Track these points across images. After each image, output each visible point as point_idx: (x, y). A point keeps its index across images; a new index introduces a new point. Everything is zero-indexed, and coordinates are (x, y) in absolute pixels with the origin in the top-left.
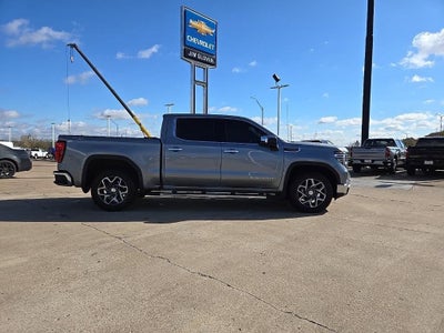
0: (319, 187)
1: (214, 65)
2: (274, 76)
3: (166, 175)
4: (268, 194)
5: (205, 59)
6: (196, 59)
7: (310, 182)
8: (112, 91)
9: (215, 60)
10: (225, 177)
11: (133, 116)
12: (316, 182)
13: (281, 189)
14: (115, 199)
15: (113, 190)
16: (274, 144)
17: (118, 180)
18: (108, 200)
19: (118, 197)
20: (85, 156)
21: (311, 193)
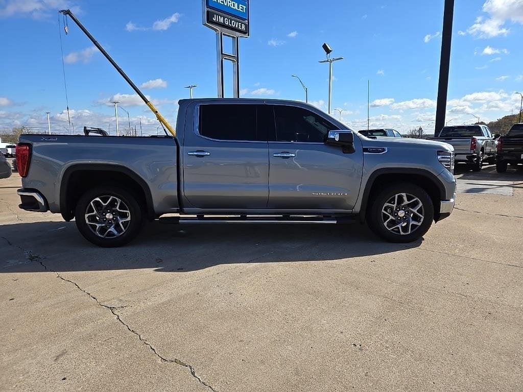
0: (414, 205)
1: (246, 32)
2: (325, 47)
3: (187, 192)
4: (337, 216)
5: (234, 24)
6: (223, 25)
7: (400, 198)
8: (119, 70)
9: (247, 27)
10: (275, 194)
11: (146, 101)
12: (409, 198)
13: (357, 209)
14: (112, 229)
15: (109, 216)
16: (347, 142)
17: (114, 201)
18: (103, 230)
19: (117, 227)
20: (64, 165)
21: (401, 214)
